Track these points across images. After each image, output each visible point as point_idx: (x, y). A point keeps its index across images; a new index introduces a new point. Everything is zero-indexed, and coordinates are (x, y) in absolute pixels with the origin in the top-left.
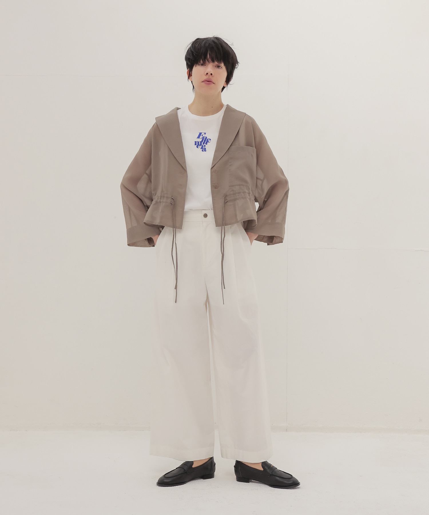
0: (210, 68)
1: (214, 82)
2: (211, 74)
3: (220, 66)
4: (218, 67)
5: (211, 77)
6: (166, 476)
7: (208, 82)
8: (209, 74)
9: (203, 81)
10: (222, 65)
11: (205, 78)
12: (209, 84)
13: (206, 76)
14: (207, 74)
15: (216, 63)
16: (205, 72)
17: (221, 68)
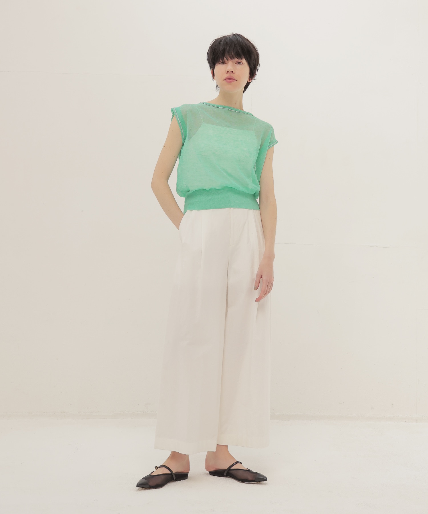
0: (230, 65)
1: (236, 79)
2: (232, 72)
4: (239, 63)
5: (232, 74)
7: (230, 79)
8: (230, 72)
9: (224, 79)
10: (244, 61)
11: (226, 76)
12: (230, 82)
13: (227, 73)
14: (228, 71)
15: (236, 60)
16: (225, 71)
17: (242, 64)
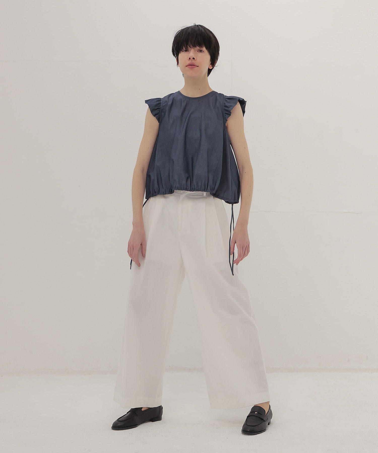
0: (192, 53)
1: (198, 66)
2: (194, 58)
3: (202, 51)
4: (201, 51)
5: (193, 61)
6: (119, 420)
7: (192, 66)
9: (187, 65)
10: (204, 49)
11: (188, 62)
12: (192, 68)
13: (189, 60)
14: (190, 58)
15: (198, 48)
17: (203, 52)
